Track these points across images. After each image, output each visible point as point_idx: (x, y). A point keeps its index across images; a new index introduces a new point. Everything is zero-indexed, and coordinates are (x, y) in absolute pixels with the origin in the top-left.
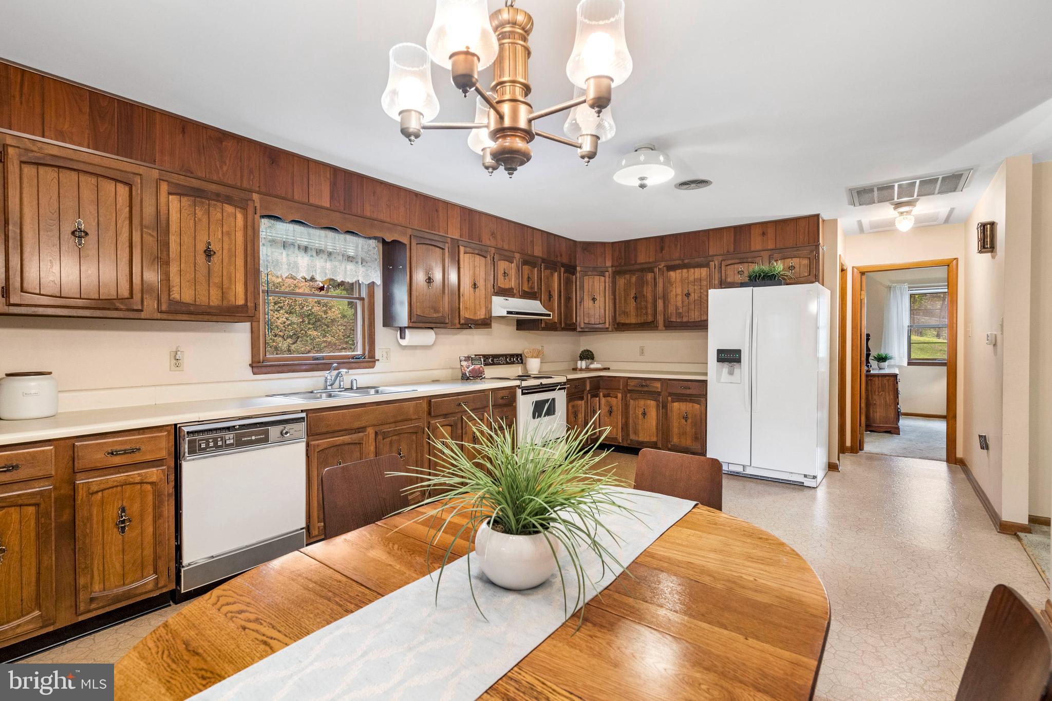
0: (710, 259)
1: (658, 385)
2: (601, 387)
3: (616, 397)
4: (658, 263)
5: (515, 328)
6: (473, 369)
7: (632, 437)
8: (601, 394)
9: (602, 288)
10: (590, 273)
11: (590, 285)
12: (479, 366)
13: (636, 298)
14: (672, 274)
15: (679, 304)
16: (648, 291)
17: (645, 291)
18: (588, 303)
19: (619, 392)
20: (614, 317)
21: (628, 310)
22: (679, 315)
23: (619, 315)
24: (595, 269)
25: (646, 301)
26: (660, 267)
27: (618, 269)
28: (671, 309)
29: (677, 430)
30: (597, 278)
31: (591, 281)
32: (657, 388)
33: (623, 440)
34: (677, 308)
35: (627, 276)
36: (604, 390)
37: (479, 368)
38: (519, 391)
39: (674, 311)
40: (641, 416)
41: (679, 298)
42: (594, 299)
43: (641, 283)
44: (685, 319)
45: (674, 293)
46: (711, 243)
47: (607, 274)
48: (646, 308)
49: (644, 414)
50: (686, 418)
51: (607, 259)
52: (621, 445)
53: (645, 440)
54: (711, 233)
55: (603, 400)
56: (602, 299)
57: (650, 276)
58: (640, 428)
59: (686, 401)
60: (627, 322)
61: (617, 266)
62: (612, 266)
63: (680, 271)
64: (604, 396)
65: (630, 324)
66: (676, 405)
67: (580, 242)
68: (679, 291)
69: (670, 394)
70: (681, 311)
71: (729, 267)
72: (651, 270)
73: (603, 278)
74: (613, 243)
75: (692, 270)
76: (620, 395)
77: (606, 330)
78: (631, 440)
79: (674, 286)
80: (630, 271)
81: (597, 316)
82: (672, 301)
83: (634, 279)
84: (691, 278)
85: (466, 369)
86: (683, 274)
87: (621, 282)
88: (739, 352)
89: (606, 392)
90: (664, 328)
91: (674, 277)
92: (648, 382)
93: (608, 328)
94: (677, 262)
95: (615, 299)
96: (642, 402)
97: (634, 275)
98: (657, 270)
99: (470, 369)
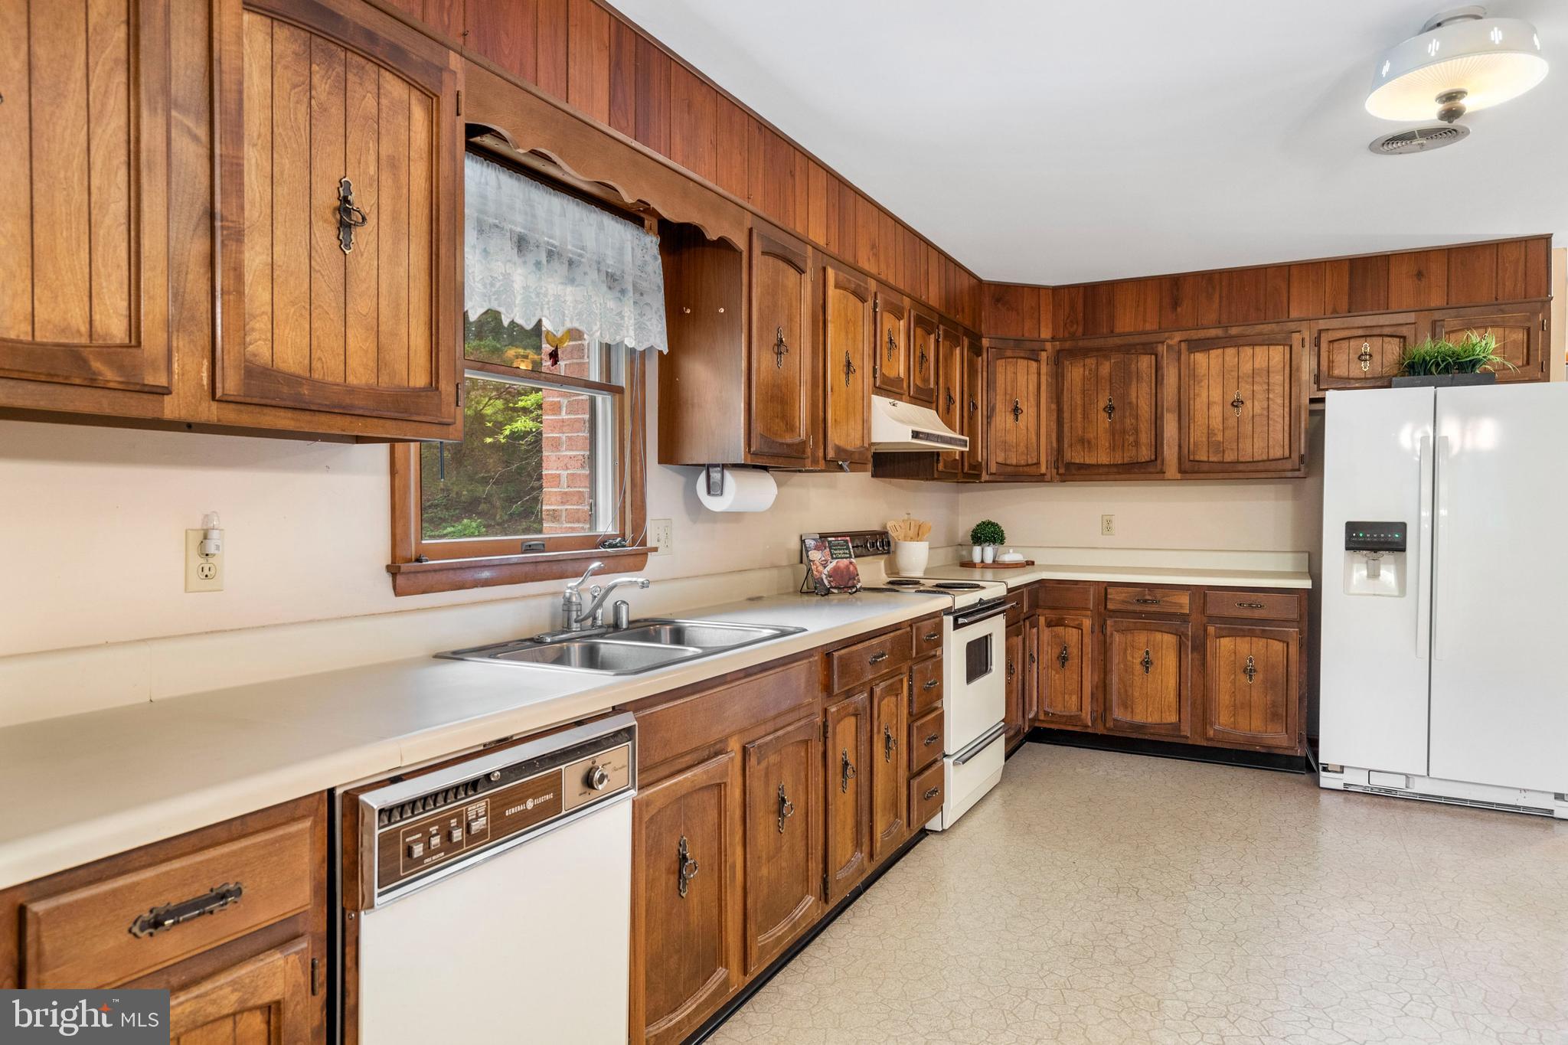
0: (1292, 326)
1: (1184, 600)
2: (1041, 603)
3: (1079, 627)
4: (1167, 334)
6: (836, 569)
7: (1118, 714)
8: (1042, 620)
9: (1032, 387)
10: (1009, 353)
11: (1009, 377)
12: (846, 561)
13: (1110, 409)
14: (1200, 358)
15: (1216, 423)
16: (1141, 396)
17: (1133, 395)
18: (1003, 419)
19: (1086, 616)
20: (1060, 451)
21: (1091, 436)
22: (1220, 448)
23: (1071, 446)
24: (1018, 342)
25: (1137, 418)
26: (1170, 342)
27: (1068, 345)
28: (1198, 434)
29: (1227, 697)
30: (1022, 363)
31: (1010, 369)
32: (1181, 606)
33: (1094, 721)
34: (1210, 433)
35: (1091, 362)
36: (1047, 612)
37: (847, 567)
38: (948, 621)
39: (1205, 439)
40: (1138, 668)
41: (1216, 411)
42: (1016, 411)
43: (1124, 377)
44: (1230, 457)
45: (1205, 400)
46: (1294, 291)
47: (1044, 355)
48: (1137, 431)
49: (1147, 664)
50: (1249, 672)
51: (1042, 324)
52: (1090, 731)
53: (1150, 720)
54: (1294, 271)
55: (1046, 634)
56: (1033, 411)
57: (1145, 362)
58: (1136, 694)
59: (1251, 634)
60: (1093, 461)
61: (1063, 340)
62: (1053, 339)
63: (1220, 351)
64: (1049, 625)
65: (1098, 466)
66: (1226, 643)
67: (990, 284)
68: (1216, 395)
69: (1212, 619)
70: (1220, 438)
71: (1336, 344)
72: (1150, 349)
73: (1034, 365)
74: (1056, 290)
75: (1248, 350)
76: (1087, 623)
77: (1040, 479)
78: (1114, 720)
79: (1205, 383)
80: (1099, 350)
81: (1022, 448)
82: (1200, 418)
83: (1105, 369)
84: (1246, 368)
85: (821, 568)
86: (1227, 358)
87: (1076, 373)
88: (1402, 527)
89: (1052, 615)
90: (1179, 476)
91: (1205, 365)
92: (1159, 593)
93: (1044, 475)
94: (1213, 333)
95: (1060, 411)
96: (1141, 638)
97: (1107, 357)
98: (1162, 349)
99: (828, 568)
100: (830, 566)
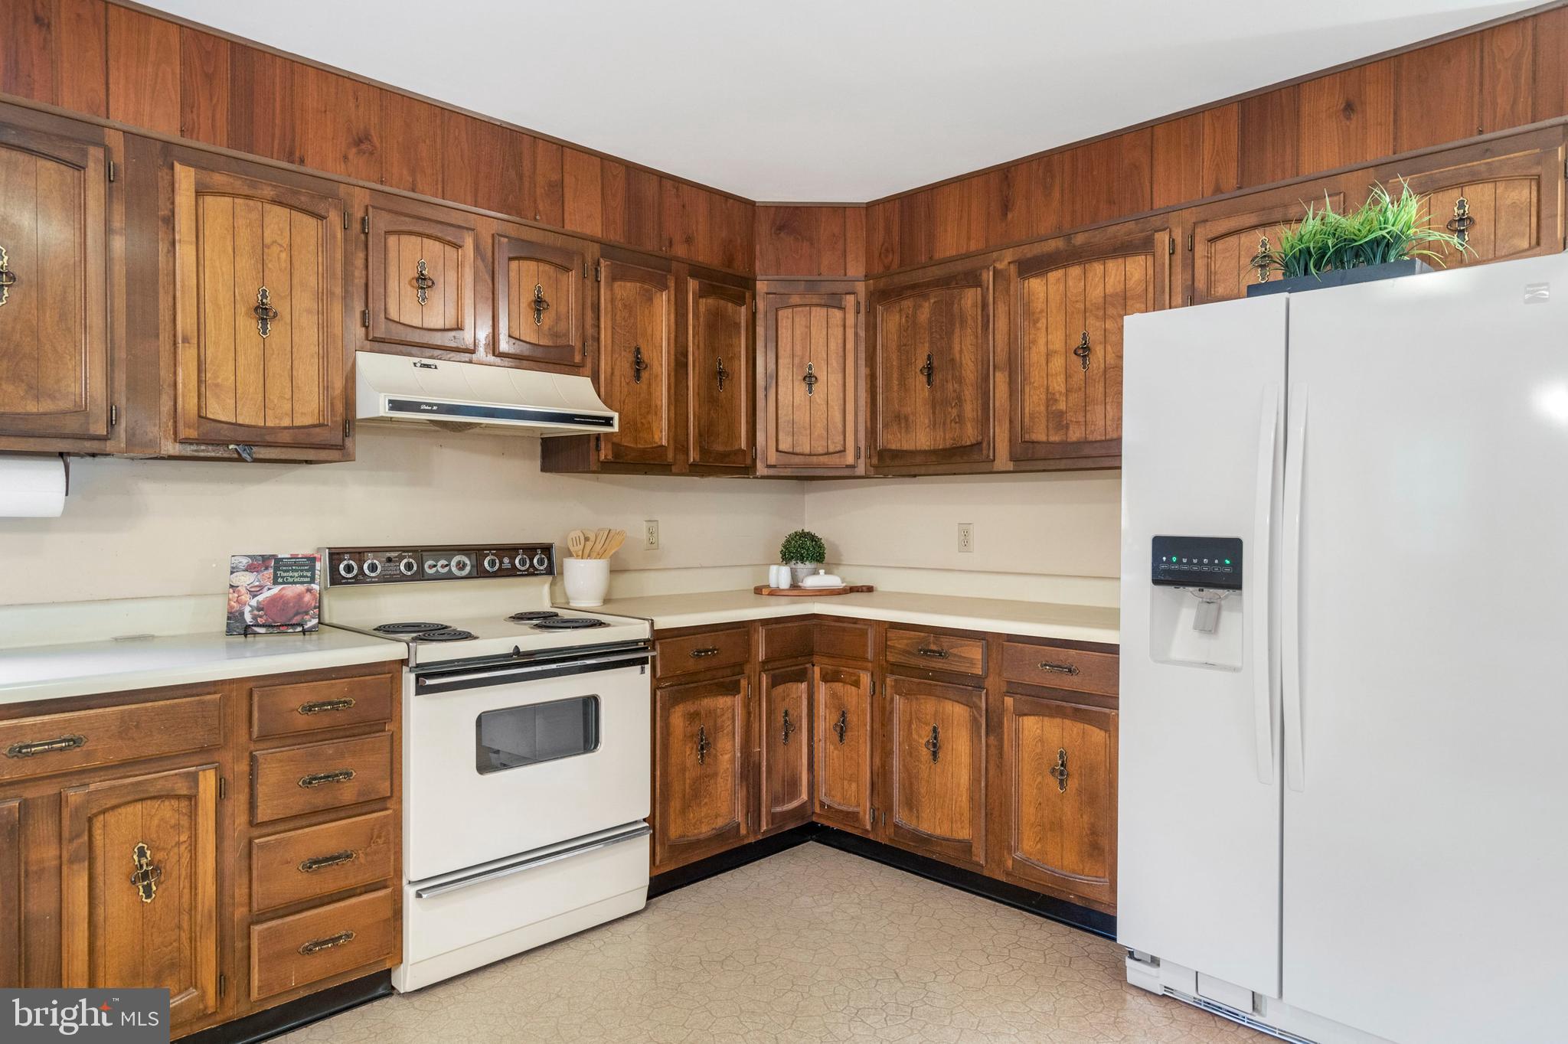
0: (1157, 221)
1: (975, 653)
2: (816, 649)
3: (856, 684)
4: (995, 255)
5: (538, 463)
6: (273, 600)
7: (900, 816)
8: (817, 670)
9: (835, 345)
10: (795, 299)
11: (798, 333)
12: (300, 588)
13: (929, 371)
14: (1035, 284)
15: (1058, 385)
16: (965, 350)
17: (957, 348)
18: (791, 391)
19: (865, 669)
20: (872, 433)
21: (908, 410)
22: (1058, 420)
23: (886, 426)
24: (812, 286)
25: (960, 380)
26: (1000, 266)
27: (882, 283)
28: (1034, 401)
29: (1032, 810)
30: (819, 313)
31: (800, 321)
32: (972, 662)
33: (875, 821)
34: (1051, 400)
35: (908, 304)
36: (826, 660)
37: (300, 596)
38: (409, 679)
39: (1043, 408)
40: (925, 753)
41: (1058, 363)
42: (810, 379)
43: (947, 321)
44: (1075, 434)
45: (1042, 349)
46: (1160, 169)
47: (850, 300)
48: (960, 400)
49: (935, 748)
50: (1062, 773)
51: (850, 258)
52: (871, 837)
53: (938, 832)
54: (1160, 132)
55: (822, 691)
56: (835, 379)
57: (970, 298)
58: (923, 791)
59: (1058, 713)
60: (907, 446)
61: (877, 278)
62: (867, 277)
63: (1060, 273)
64: (825, 678)
65: (914, 453)
66: (1031, 726)
67: (768, 207)
68: (1057, 341)
69: (1013, 688)
70: (1062, 406)
71: (1220, 245)
72: (973, 279)
73: (837, 314)
74: (871, 206)
75: (1098, 267)
76: (866, 679)
77: (845, 476)
78: (896, 826)
79: (1042, 324)
80: (913, 287)
81: (819, 429)
82: (1036, 376)
83: (925, 313)
84: (1096, 294)
85: (246, 597)
86: (1070, 283)
87: (890, 322)
88: (1232, 548)
89: (829, 665)
90: (1011, 466)
91: (1042, 295)
92: (946, 642)
93: (853, 467)
94: (1052, 245)
95: (872, 377)
96: (929, 706)
97: (926, 297)
98: (988, 277)
99: (260, 598)
100: (266, 595)
